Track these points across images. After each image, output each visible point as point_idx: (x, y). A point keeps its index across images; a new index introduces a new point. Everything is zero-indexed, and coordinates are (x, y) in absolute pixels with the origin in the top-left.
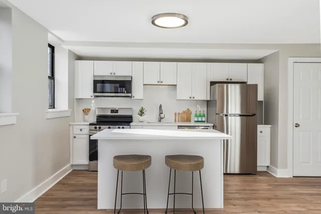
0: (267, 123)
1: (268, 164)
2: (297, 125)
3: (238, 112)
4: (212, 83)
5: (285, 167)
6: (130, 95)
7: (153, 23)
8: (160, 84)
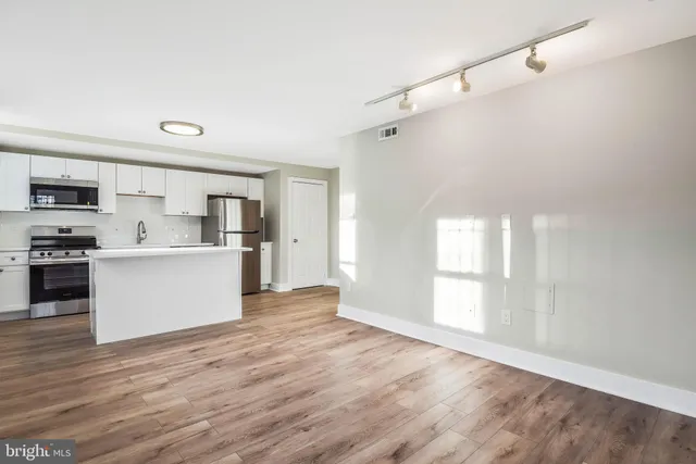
0: (267, 240)
1: (269, 282)
2: (296, 241)
3: (239, 229)
4: (210, 197)
5: (286, 281)
6: (95, 207)
7: (162, 128)
8: (141, 195)
